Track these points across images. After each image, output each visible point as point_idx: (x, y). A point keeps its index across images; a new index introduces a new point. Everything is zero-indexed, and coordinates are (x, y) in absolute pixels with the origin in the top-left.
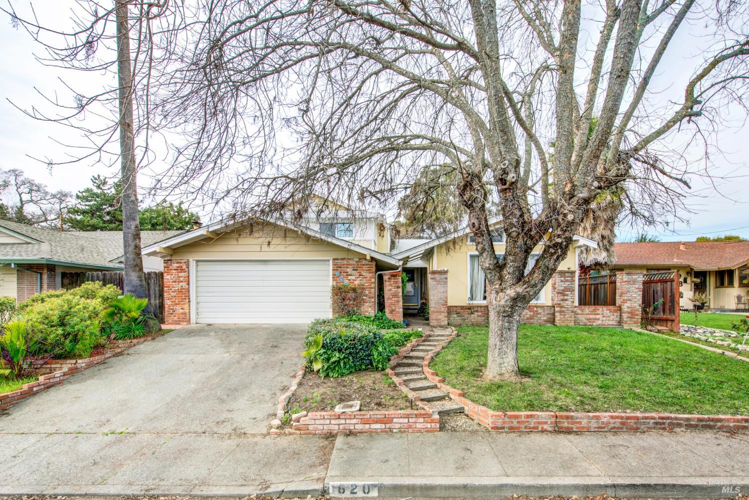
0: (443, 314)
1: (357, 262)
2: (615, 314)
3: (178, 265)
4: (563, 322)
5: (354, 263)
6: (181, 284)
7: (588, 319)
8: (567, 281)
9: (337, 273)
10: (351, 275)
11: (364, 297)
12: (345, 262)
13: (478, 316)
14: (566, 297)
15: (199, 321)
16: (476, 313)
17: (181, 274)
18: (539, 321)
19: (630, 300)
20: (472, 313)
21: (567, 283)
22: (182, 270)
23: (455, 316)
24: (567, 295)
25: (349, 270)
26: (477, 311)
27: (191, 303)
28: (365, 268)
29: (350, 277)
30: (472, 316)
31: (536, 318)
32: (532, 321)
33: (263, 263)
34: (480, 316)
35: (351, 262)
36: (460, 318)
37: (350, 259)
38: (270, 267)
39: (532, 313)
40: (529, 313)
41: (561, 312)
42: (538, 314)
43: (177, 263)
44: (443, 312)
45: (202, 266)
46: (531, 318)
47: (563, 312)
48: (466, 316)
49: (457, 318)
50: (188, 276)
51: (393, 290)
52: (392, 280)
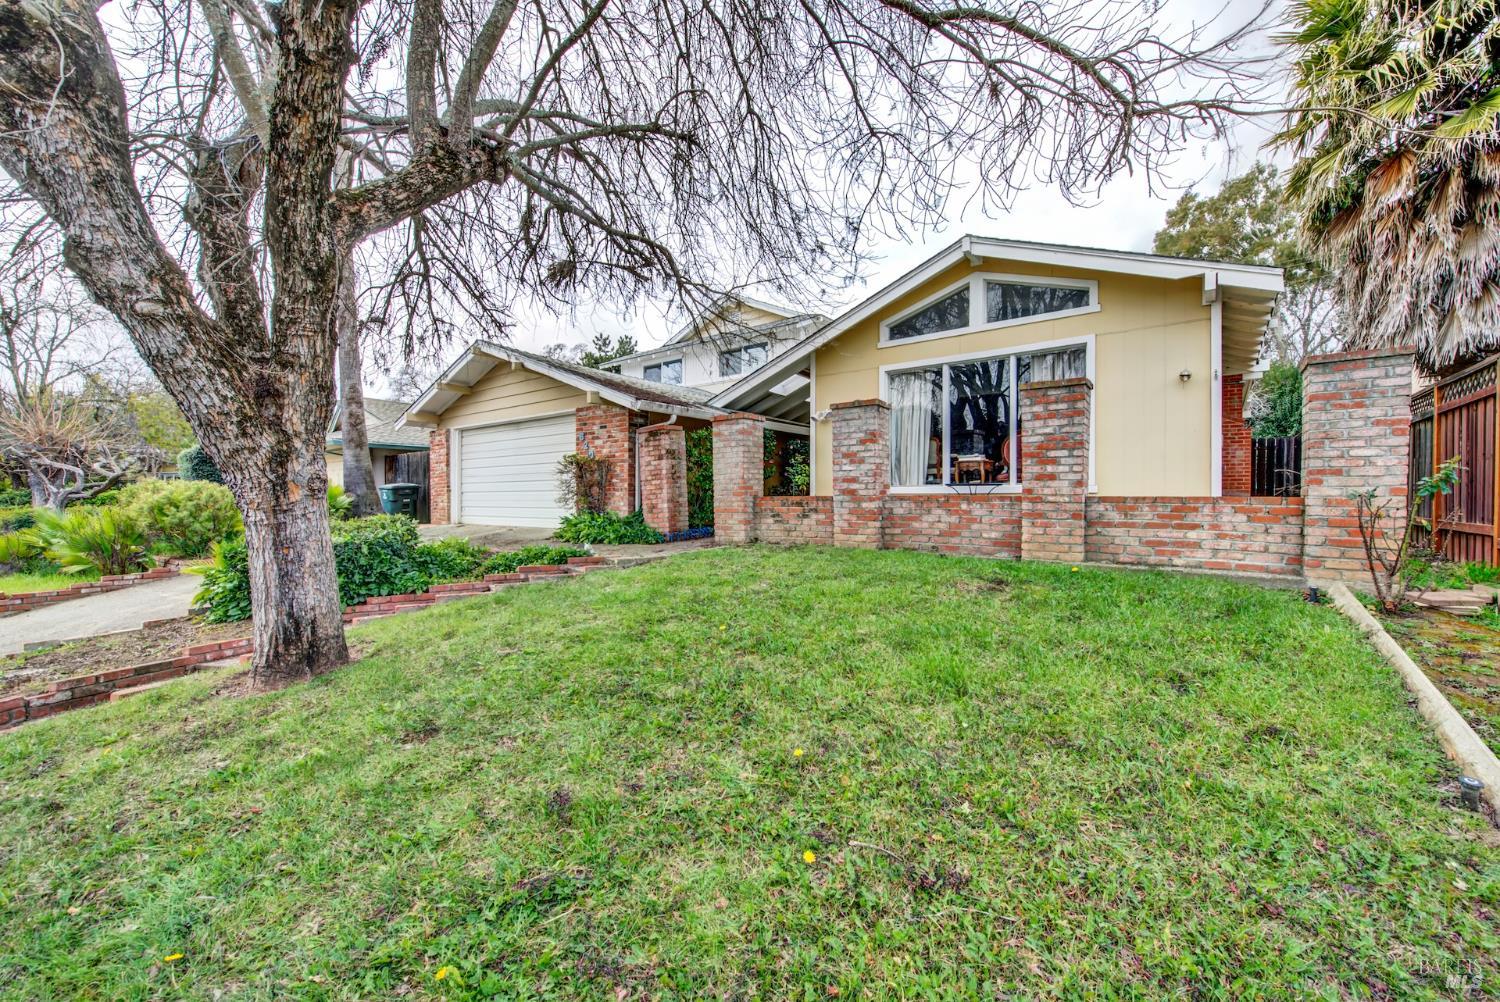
0: (735, 516)
1: (606, 411)
2: (1277, 528)
3: (440, 438)
4: (1043, 547)
5: (602, 413)
6: (443, 465)
7: (1149, 543)
8: (1053, 415)
9: (581, 435)
10: (598, 438)
11: (615, 480)
12: (592, 413)
13: (818, 522)
14: (1050, 469)
15: (465, 520)
16: (814, 516)
17: (442, 452)
18: (976, 543)
19: (1338, 472)
20: (805, 516)
21: (1056, 422)
22: (443, 446)
23: (771, 520)
24: (1054, 461)
25: (597, 428)
26: (816, 511)
27: (452, 493)
28: (615, 421)
29: (596, 442)
30: (806, 521)
31: (966, 533)
32: (955, 541)
34: (823, 523)
35: (598, 412)
36: (782, 526)
37: (596, 407)
39: (954, 519)
40: (946, 518)
41: (1034, 515)
42: (973, 521)
43: (440, 435)
44: (737, 511)
46: (952, 532)
47: (1041, 515)
48: (793, 522)
49: (775, 527)
50: (448, 454)
51: (652, 463)
52: (650, 444)
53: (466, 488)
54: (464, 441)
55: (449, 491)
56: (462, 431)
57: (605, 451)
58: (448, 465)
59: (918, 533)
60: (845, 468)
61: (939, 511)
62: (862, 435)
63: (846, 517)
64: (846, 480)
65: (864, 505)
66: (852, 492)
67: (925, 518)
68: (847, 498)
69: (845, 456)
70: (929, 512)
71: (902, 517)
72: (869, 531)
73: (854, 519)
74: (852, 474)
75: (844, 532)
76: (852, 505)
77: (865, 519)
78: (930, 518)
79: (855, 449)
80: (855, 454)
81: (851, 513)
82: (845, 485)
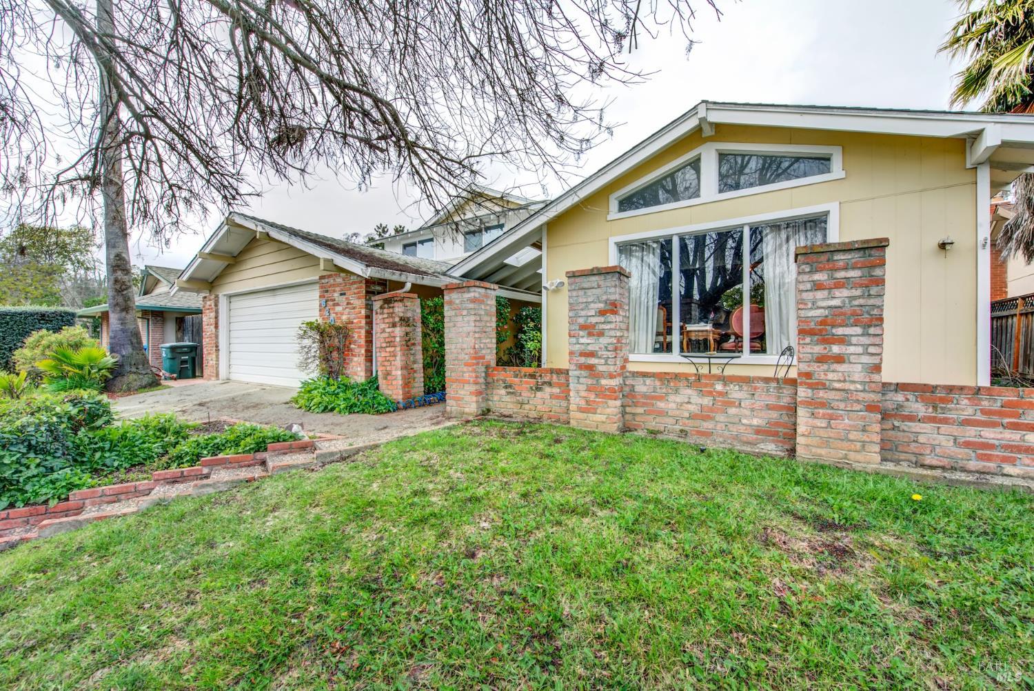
1: (344, 280)
3: (209, 303)
4: (826, 443)
6: (211, 327)
7: (967, 444)
8: (839, 285)
9: (324, 302)
10: (338, 304)
11: (352, 346)
12: (333, 281)
13: (552, 396)
14: (836, 349)
15: (231, 376)
16: (547, 389)
17: (211, 315)
18: (734, 430)
20: (538, 389)
21: (845, 293)
22: (212, 310)
23: (503, 392)
24: (843, 340)
25: (337, 296)
26: (550, 384)
27: (220, 352)
29: (337, 309)
30: (539, 394)
31: (720, 417)
32: (707, 425)
34: (557, 397)
35: (338, 280)
36: (514, 399)
37: (336, 275)
39: (707, 401)
40: (696, 399)
41: (812, 404)
42: (730, 404)
43: (209, 300)
44: (468, 382)
45: (235, 304)
46: (704, 414)
47: (823, 405)
48: (526, 394)
49: (507, 398)
50: (216, 317)
51: (388, 330)
52: (386, 311)
53: (233, 347)
54: (233, 305)
55: (217, 350)
56: (230, 296)
57: (344, 318)
58: (217, 327)
59: (662, 413)
60: (582, 341)
61: (689, 391)
62: (601, 306)
63: (583, 394)
64: (583, 354)
65: (604, 382)
66: (590, 368)
67: (672, 398)
68: (584, 373)
69: (583, 327)
70: (677, 391)
71: (645, 396)
72: (609, 411)
73: (592, 397)
74: (590, 348)
75: (581, 410)
76: (590, 381)
77: (605, 397)
78: (679, 399)
79: (594, 320)
80: (593, 326)
81: (589, 389)
82: (582, 360)
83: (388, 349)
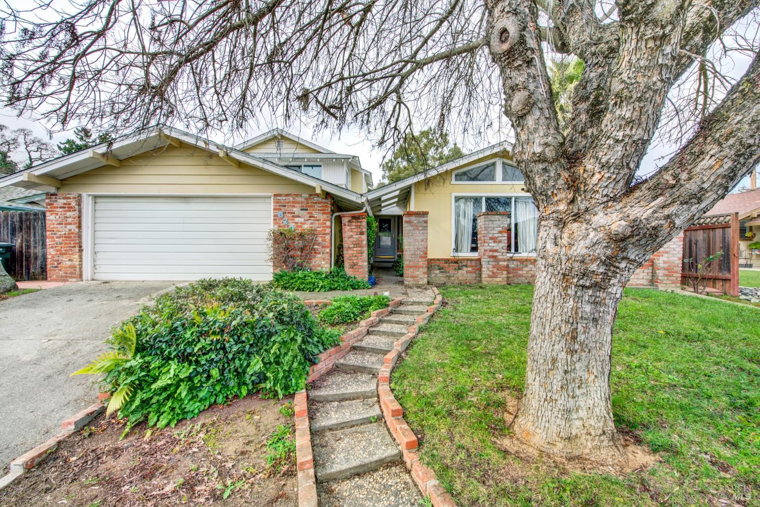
0: (421, 270)
1: (306, 199)
2: (646, 271)
3: (65, 201)
5: (303, 200)
6: (69, 227)
9: (280, 214)
10: (298, 217)
11: (316, 247)
12: (291, 199)
13: (467, 272)
15: (97, 276)
16: (465, 269)
17: (68, 214)
20: (459, 269)
22: (70, 209)
23: (438, 272)
25: (296, 210)
26: (466, 266)
27: (84, 253)
28: (317, 206)
29: (297, 220)
30: (460, 271)
33: (183, 200)
35: (298, 199)
36: (445, 275)
37: (297, 195)
38: (193, 206)
43: (64, 198)
44: (422, 267)
45: (102, 205)
48: (452, 272)
49: (440, 275)
50: (80, 217)
51: (355, 236)
52: (354, 224)
53: (98, 248)
54: (98, 206)
55: (81, 251)
56: (96, 197)
57: (306, 226)
58: (80, 227)
59: (521, 276)
60: (491, 245)
61: (531, 266)
62: (500, 229)
63: (491, 269)
64: (491, 251)
65: (501, 263)
66: (495, 257)
67: (524, 269)
68: (492, 260)
69: (491, 238)
70: (526, 266)
71: (513, 269)
72: (503, 276)
73: (495, 270)
74: (495, 248)
75: (490, 277)
76: (494, 263)
77: (501, 270)
78: (527, 269)
79: (497, 235)
80: (496, 238)
81: (494, 267)
82: (491, 254)
83: (355, 249)
